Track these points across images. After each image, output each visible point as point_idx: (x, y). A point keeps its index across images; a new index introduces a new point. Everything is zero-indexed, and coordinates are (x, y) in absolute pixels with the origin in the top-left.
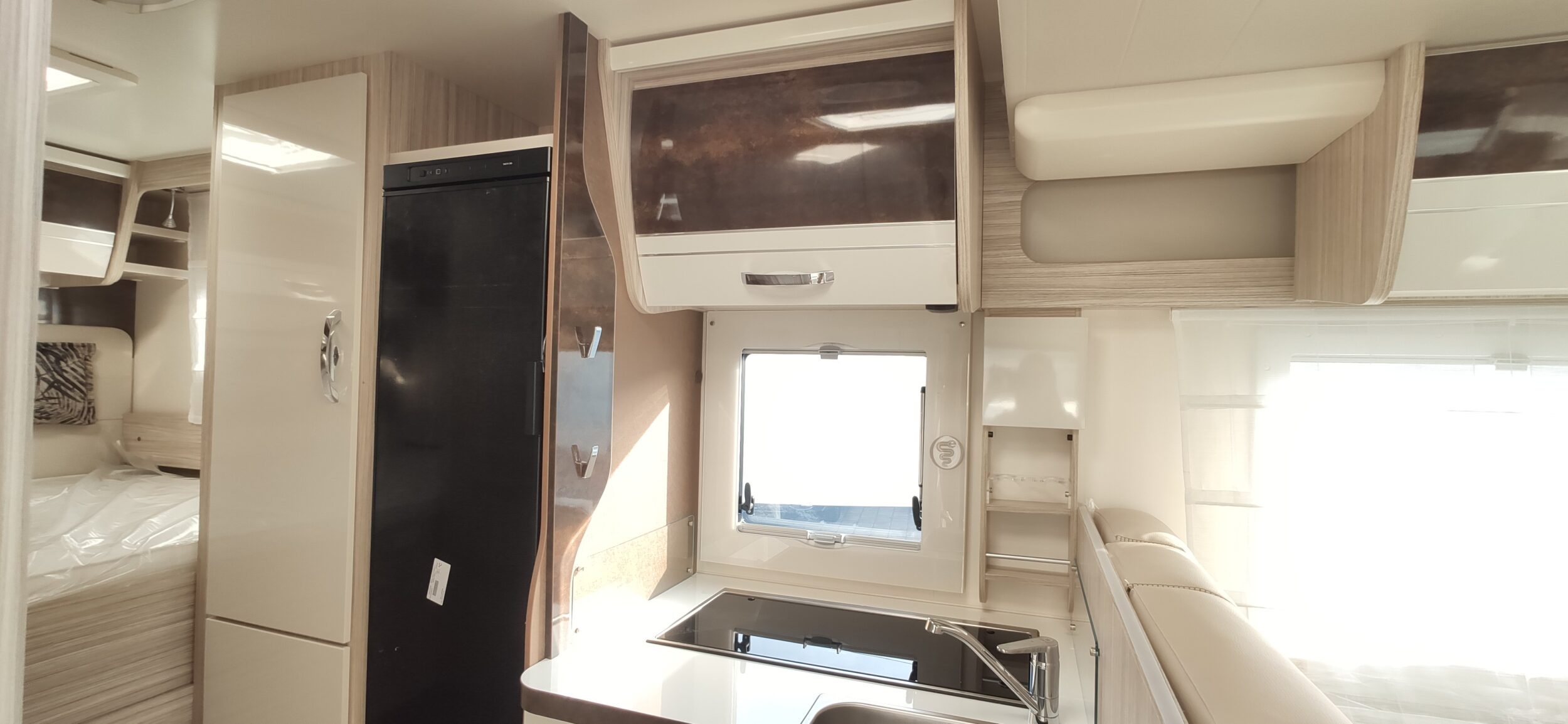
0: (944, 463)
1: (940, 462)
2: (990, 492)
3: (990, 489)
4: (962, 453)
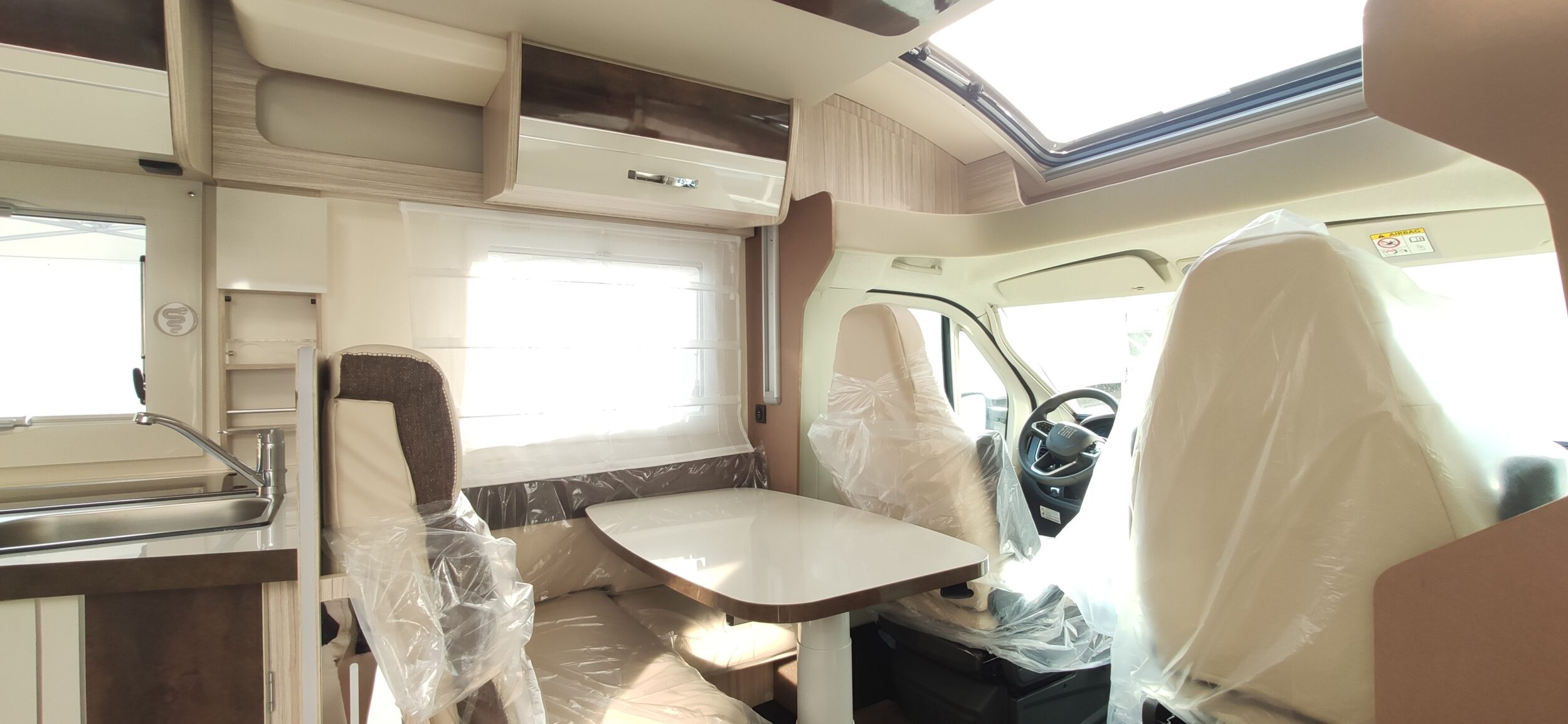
0: (171, 331)
1: (167, 329)
2: (230, 355)
3: (229, 352)
4: (196, 320)
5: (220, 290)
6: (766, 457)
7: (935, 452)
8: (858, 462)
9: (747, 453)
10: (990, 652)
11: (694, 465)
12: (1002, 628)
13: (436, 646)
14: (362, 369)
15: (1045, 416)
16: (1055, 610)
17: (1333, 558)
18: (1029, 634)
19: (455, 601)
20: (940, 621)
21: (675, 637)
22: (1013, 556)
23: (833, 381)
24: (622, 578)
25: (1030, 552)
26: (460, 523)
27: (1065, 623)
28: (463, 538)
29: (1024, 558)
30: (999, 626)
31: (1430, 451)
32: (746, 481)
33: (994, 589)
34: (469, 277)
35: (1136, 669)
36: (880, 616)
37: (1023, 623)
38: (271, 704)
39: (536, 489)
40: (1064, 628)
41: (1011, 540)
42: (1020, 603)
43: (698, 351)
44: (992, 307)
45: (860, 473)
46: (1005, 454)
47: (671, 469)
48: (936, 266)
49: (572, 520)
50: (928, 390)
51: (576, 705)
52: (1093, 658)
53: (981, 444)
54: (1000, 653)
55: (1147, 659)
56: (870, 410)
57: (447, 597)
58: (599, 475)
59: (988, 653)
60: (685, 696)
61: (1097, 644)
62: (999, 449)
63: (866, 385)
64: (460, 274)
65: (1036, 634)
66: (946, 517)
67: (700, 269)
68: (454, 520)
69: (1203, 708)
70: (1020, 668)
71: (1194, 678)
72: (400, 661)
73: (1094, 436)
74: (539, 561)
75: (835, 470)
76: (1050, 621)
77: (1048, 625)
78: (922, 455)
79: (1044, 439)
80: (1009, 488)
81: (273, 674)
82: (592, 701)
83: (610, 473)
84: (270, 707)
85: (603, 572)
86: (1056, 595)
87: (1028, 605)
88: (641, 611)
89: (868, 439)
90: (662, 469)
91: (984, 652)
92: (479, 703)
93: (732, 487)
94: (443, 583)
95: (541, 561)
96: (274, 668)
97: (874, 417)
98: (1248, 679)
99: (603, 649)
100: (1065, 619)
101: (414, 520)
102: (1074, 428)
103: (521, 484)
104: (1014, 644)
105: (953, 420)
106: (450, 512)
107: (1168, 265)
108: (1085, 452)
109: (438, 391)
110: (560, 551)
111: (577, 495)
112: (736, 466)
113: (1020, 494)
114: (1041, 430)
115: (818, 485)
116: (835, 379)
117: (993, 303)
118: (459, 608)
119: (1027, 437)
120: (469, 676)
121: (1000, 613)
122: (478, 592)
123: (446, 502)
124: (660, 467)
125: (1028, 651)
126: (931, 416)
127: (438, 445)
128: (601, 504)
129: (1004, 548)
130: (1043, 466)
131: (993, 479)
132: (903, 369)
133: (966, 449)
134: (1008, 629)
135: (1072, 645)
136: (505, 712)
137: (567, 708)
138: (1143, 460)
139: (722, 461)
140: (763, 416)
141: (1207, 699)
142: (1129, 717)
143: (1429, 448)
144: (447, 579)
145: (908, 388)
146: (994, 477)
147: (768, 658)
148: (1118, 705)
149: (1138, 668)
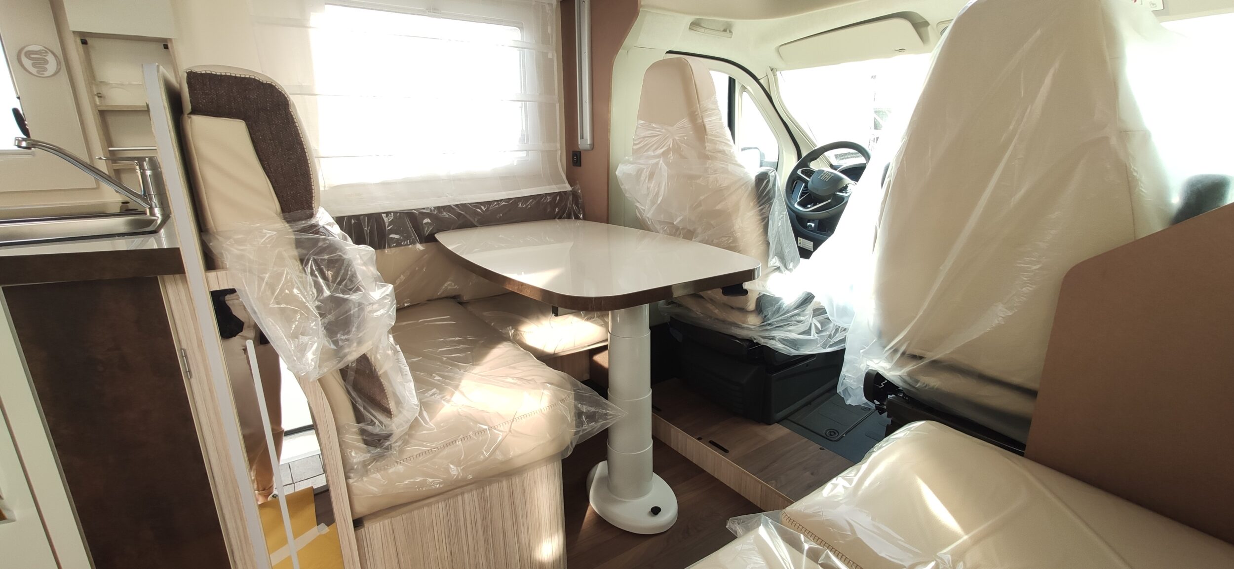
1: (34, 70)
2: (99, 97)
3: (98, 93)
4: (59, 63)
5: (74, 32)
6: (581, 195)
7: (720, 185)
8: (657, 194)
9: (566, 191)
10: (755, 341)
11: (522, 200)
12: (765, 323)
13: (315, 325)
14: (208, 86)
15: (809, 163)
16: (806, 311)
17: (1033, 259)
18: (785, 328)
19: (327, 293)
20: (717, 319)
21: (513, 331)
22: (778, 268)
23: (637, 128)
24: (468, 288)
25: (791, 266)
26: (324, 231)
27: (812, 320)
28: (327, 242)
29: (786, 271)
30: (763, 322)
31: (1134, 169)
32: (565, 214)
33: (761, 295)
34: (310, 27)
35: (865, 348)
36: (671, 317)
37: (781, 320)
38: (188, 373)
39: (392, 218)
40: (811, 324)
41: (778, 257)
42: (780, 305)
43: (522, 104)
44: (772, 70)
45: (659, 202)
46: (778, 187)
47: (504, 203)
48: (727, 29)
49: (424, 244)
50: (717, 132)
51: (437, 378)
52: (830, 345)
53: (759, 179)
54: (762, 341)
55: (874, 341)
56: (668, 151)
57: (320, 290)
58: (444, 207)
59: (753, 342)
60: (522, 370)
61: (834, 336)
62: (773, 183)
63: (665, 129)
64: (301, 24)
65: (791, 328)
66: (727, 238)
67: (521, 28)
68: (317, 228)
69: (910, 374)
70: (777, 352)
71: (907, 353)
72: (286, 337)
73: (847, 180)
74: (400, 276)
75: (639, 202)
76: (802, 318)
77: (800, 322)
78: (710, 187)
79: (806, 182)
80: (779, 216)
81: (185, 350)
82: (450, 374)
83: (453, 206)
84: (188, 375)
85: (453, 284)
86: (808, 299)
87: (786, 306)
88: (485, 314)
89: (665, 174)
90: (496, 203)
91: (750, 342)
92: (357, 371)
93: (554, 218)
94: (314, 278)
95: (402, 276)
96: (184, 346)
97: (671, 156)
98: (948, 352)
99: (457, 339)
100: (813, 317)
101: (281, 225)
102: (832, 173)
103: (379, 214)
104: (773, 335)
105: (736, 159)
106: (313, 221)
107: (929, 28)
108: (839, 192)
109: (285, 112)
110: (417, 268)
111: (426, 223)
112: (557, 201)
113: (787, 221)
114: (805, 175)
115: (624, 217)
116: (639, 126)
117: (774, 66)
118: (332, 298)
119: (793, 180)
120: (346, 350)
121: (765, 313)
122: (346, 286)
123: (308, 212)
124: (494, 201)
125: (783, 339)
126: (719, 155)
127: (294, 161)
128: (448, 231)
129: (772, 263)
130: (803, 204)
131: (767, 207)
132: (697, 114)
133: (746, 183)
134: (769, 324)
135: (816, 335)
136: (380, 378)
137: (430, 379)
138: (892, 187)
139: (546, 197)
140: (579, 161)
141: (915, 367)
142: (854, 383)
143: (1133, 167)
144: (318, 275)
145: (700, 131)
146: (768, 205)
147: (585, 347)
148: (848, 374)
149: (867, 348)
